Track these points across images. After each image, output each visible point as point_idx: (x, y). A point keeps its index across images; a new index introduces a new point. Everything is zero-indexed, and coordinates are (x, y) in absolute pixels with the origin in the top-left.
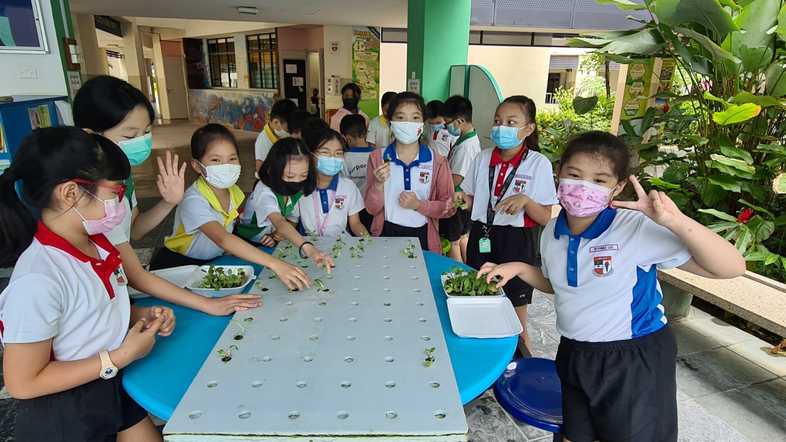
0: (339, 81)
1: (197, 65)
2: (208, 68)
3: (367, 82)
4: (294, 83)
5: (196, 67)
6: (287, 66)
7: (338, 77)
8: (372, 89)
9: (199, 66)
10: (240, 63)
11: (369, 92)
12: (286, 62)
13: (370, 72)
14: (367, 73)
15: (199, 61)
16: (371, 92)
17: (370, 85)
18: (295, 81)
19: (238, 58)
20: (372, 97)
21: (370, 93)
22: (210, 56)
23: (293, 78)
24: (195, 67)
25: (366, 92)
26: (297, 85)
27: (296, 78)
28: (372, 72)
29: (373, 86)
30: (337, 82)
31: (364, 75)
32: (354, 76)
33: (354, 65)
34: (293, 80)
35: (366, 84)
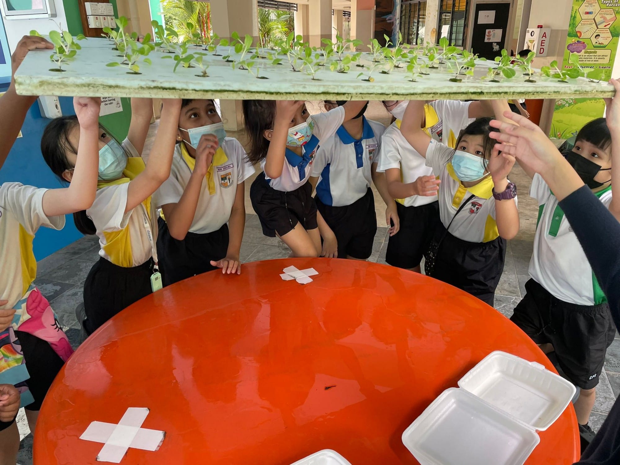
0: (548, 35)
1: (387, 19)
2: (398, 21)
3: (595, 34)
4: (486, 37)
5: (387, 21)
6: (481, 13)
7: (548, 27)
8: (602, 47)
9: (389, 20)
10: (430, 13)
11: (595, 52)
12: (480, 7)
13: (605, 18)
14: (598, 20)
15: (391, 13)
16: (600, 52)
17: (600, 40)
18: (489, 36)
19: (429, 6)
20: (601, 61)
21: (597, 54)
22: (402, 6)
23: (487, 31)
24: (385, 20)
25: (591, 52)
26: (491, 41)
27: (491, 30)
28: (608, 17)
29: (605, 43)
30: (544, 35)
31: (591, 24)
32: (573, 24)
33: (576, 7)
34: (487, 33)
35: (593, 39)
